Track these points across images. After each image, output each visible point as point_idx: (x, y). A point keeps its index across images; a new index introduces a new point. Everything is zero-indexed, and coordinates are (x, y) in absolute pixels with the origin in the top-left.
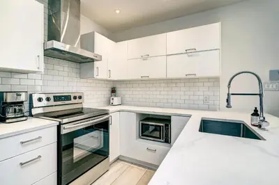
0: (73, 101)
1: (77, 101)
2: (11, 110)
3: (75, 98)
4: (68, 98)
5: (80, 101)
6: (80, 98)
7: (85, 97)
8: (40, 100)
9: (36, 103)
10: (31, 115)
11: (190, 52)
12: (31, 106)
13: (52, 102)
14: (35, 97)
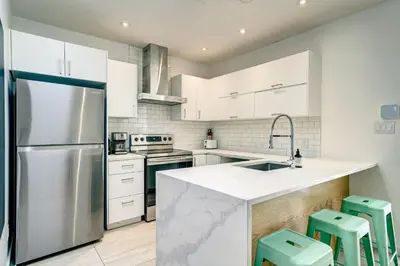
0: (163, 142)
1: (167, 142)
2: (118, 146)
3: (165, 139)
4: (158, 139)
5: (170, 142)
6: (170, 139)
7: (175, 139)
8: (136, 140)
9: (133, 143)
10: (131, 152)
11: (276, 88)
12: (131, 145)
13: (145, 142)
14: (133, 138)
